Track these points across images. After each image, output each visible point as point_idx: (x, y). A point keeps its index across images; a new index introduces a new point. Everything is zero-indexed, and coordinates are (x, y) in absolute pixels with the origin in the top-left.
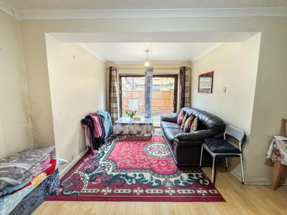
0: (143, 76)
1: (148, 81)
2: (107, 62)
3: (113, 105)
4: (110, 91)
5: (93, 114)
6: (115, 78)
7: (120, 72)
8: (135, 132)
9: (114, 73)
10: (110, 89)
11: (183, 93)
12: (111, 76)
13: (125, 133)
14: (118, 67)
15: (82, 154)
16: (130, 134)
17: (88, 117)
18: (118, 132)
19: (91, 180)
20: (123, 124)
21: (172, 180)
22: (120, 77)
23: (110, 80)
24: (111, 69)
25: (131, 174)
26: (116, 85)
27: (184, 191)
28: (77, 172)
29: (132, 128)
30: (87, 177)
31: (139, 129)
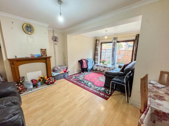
0: (112, 42)
1: (114, 45)
2: (96, 37)
3: (96, 57)
4: (95, 51)
5: (84, 60)
6: (98, 44)
7: (101, 41)
8: (102, 70)
9: (98, 42)
10: (96, 49)
11: (136, 52)
12: (96, 44)
13: (98, 70)
14: (100, 39)
15: (78, 72)
16: (100, 70)
17: (81, 60)
18: (95, 69)
19: (74, 79)
20: (97, 66)
21: (96, 88)
22: (101, 44)
23: (96, 46)
24: (96, 40)
25: (85, 81)
26: (98, 48)
27: (97, 92)
28: (73, 76)
29: (101, 68)
30: (74, 78)
31: (104, 69)
